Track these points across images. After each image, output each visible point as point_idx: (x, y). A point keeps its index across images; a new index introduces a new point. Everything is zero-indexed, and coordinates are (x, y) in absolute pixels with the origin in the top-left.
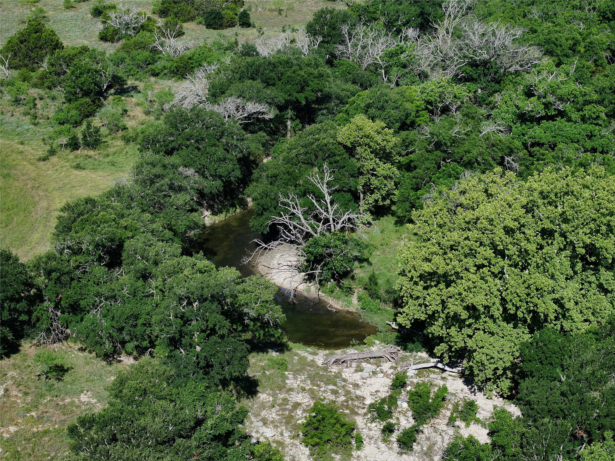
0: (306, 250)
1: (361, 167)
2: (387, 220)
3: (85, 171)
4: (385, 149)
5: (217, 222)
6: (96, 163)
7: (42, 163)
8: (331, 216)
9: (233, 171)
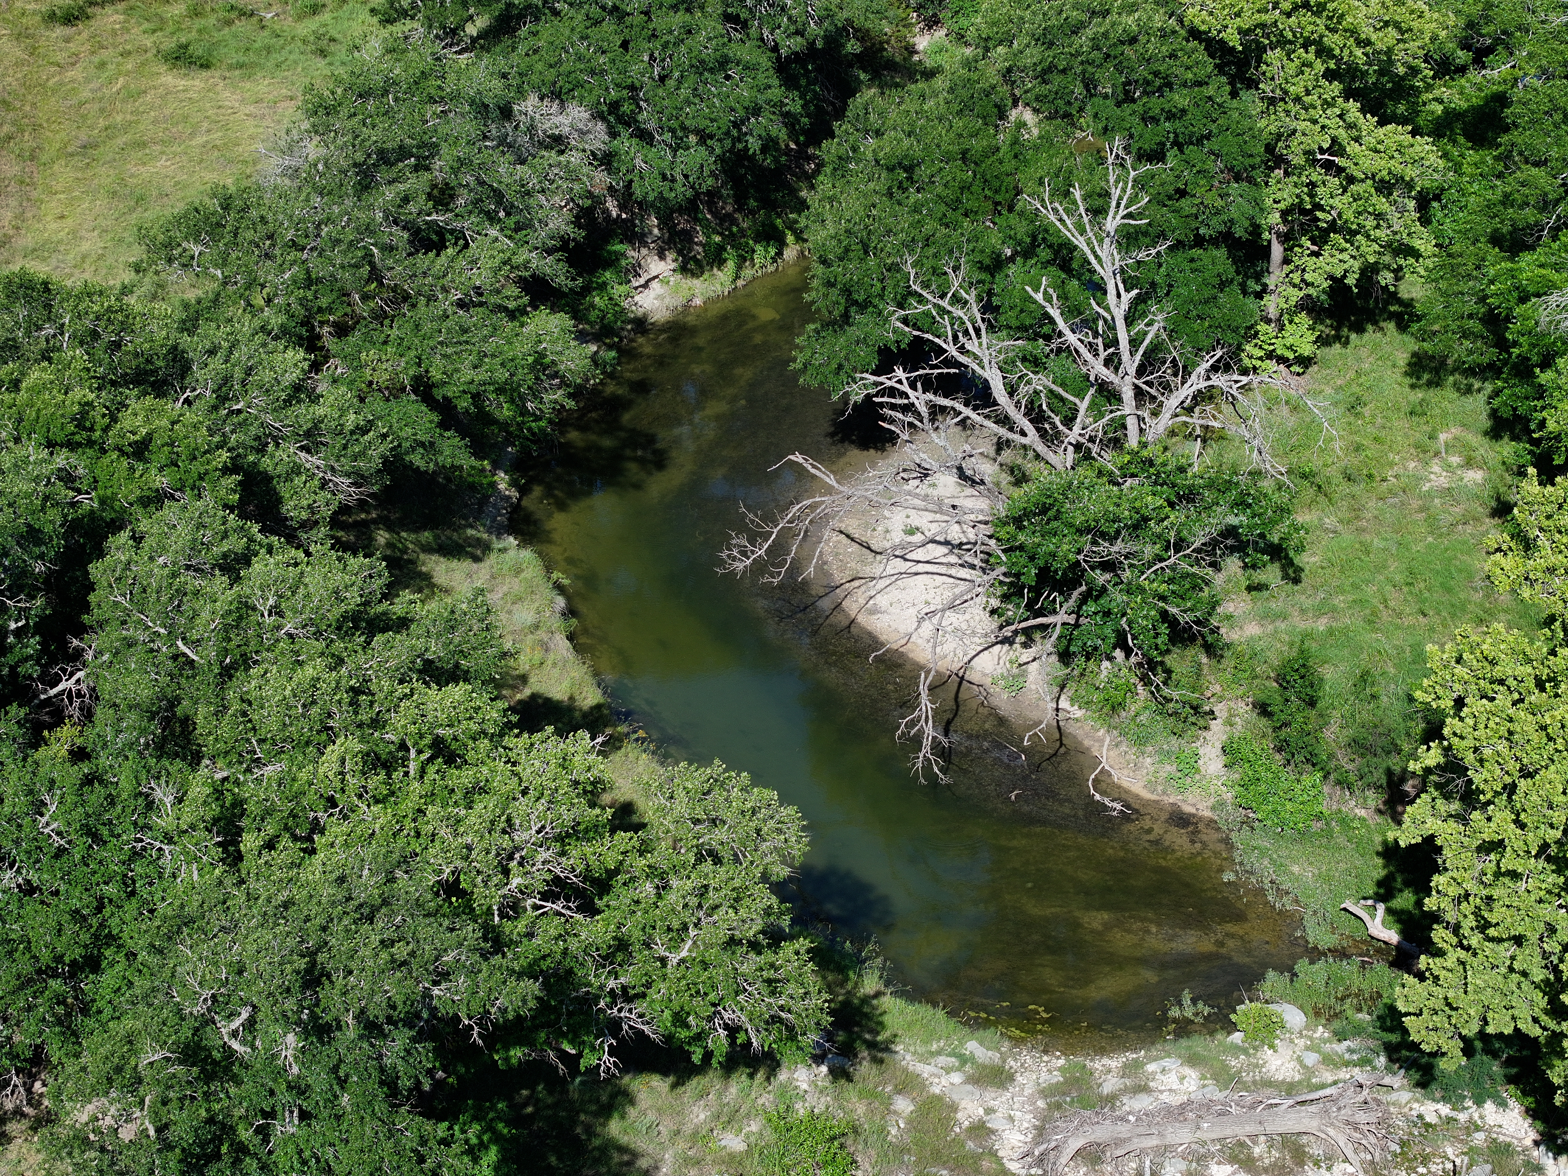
0: (1003, 535)
1: (1279, 136)
2: (1377, 346)
3: (205, 74)
4: (1390, 62)
5: (698, 302)
6: (263, 38)
7: (60, 31)
8: (1130, 379)
9: (756, 111)
